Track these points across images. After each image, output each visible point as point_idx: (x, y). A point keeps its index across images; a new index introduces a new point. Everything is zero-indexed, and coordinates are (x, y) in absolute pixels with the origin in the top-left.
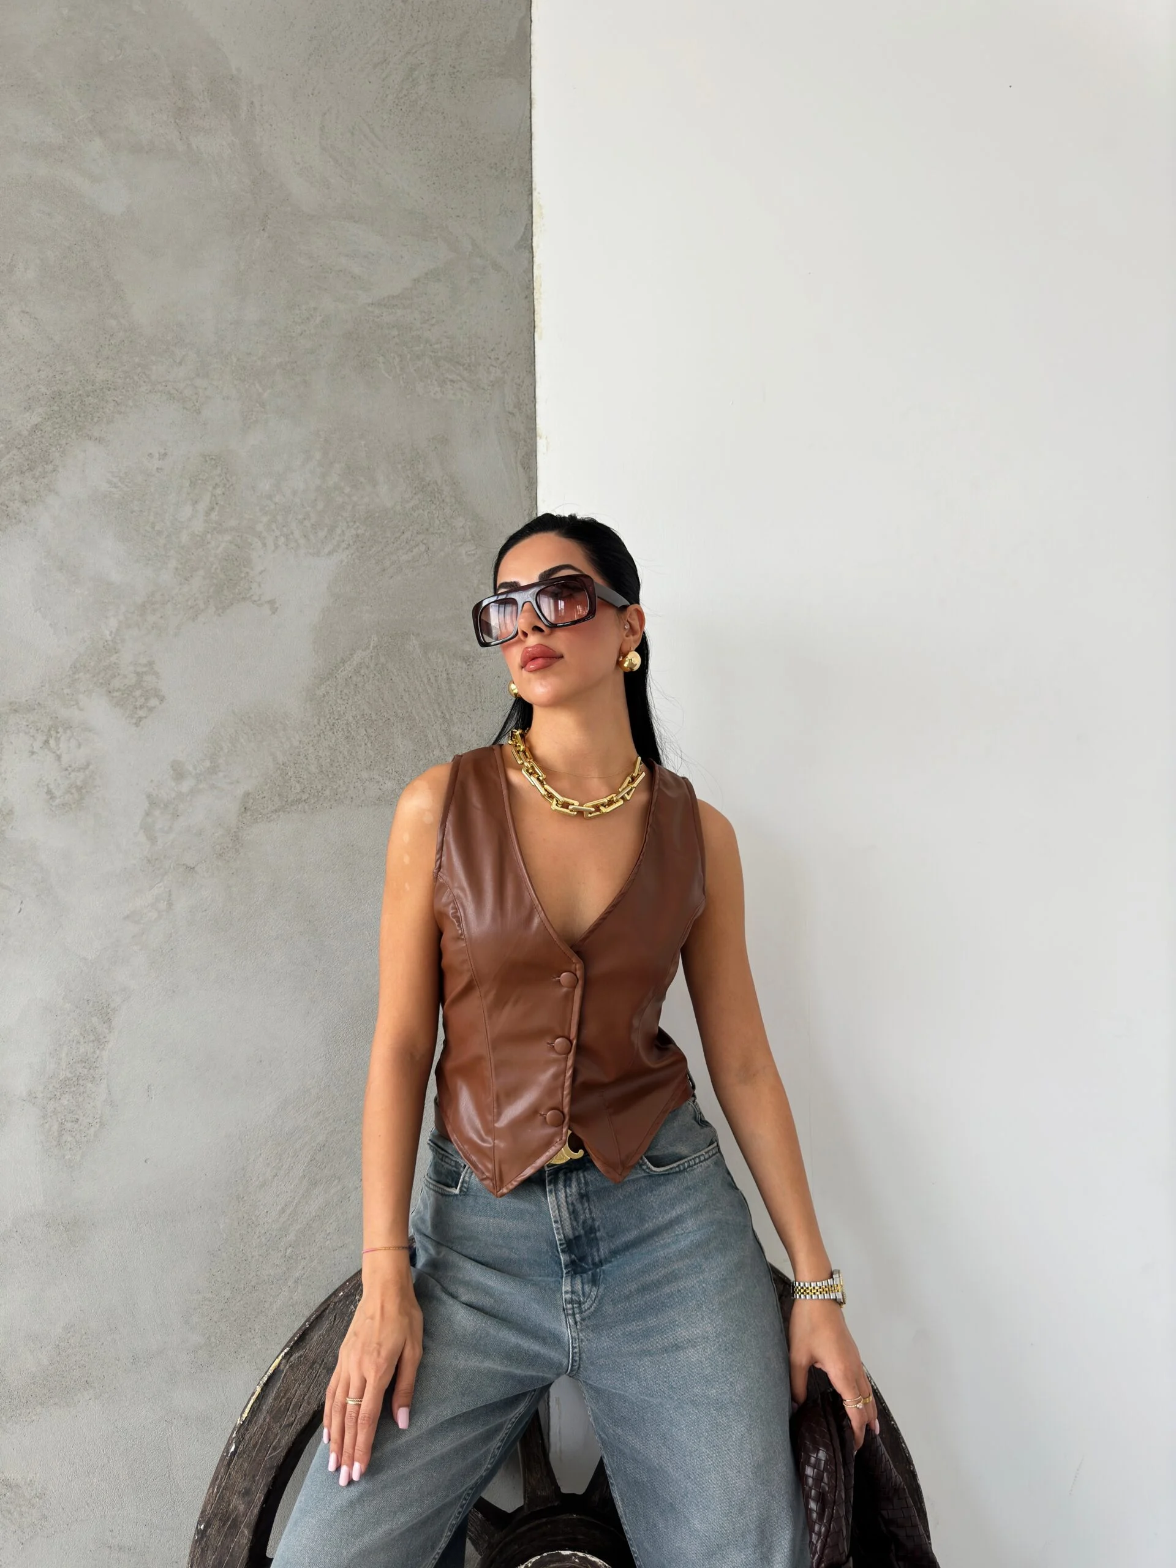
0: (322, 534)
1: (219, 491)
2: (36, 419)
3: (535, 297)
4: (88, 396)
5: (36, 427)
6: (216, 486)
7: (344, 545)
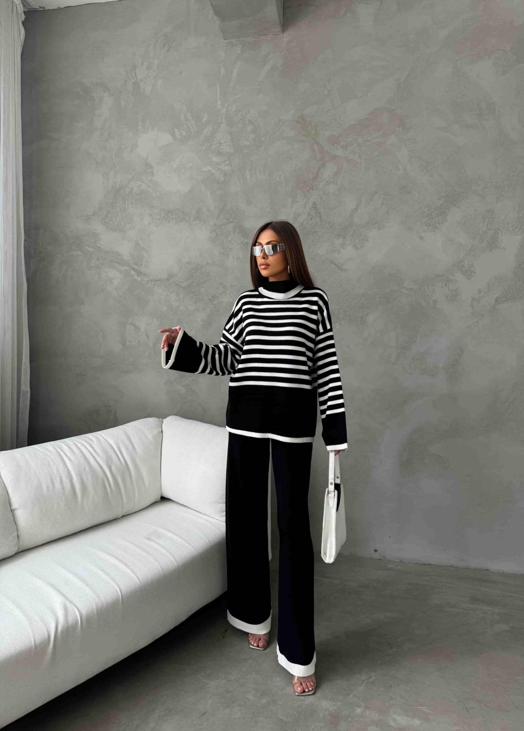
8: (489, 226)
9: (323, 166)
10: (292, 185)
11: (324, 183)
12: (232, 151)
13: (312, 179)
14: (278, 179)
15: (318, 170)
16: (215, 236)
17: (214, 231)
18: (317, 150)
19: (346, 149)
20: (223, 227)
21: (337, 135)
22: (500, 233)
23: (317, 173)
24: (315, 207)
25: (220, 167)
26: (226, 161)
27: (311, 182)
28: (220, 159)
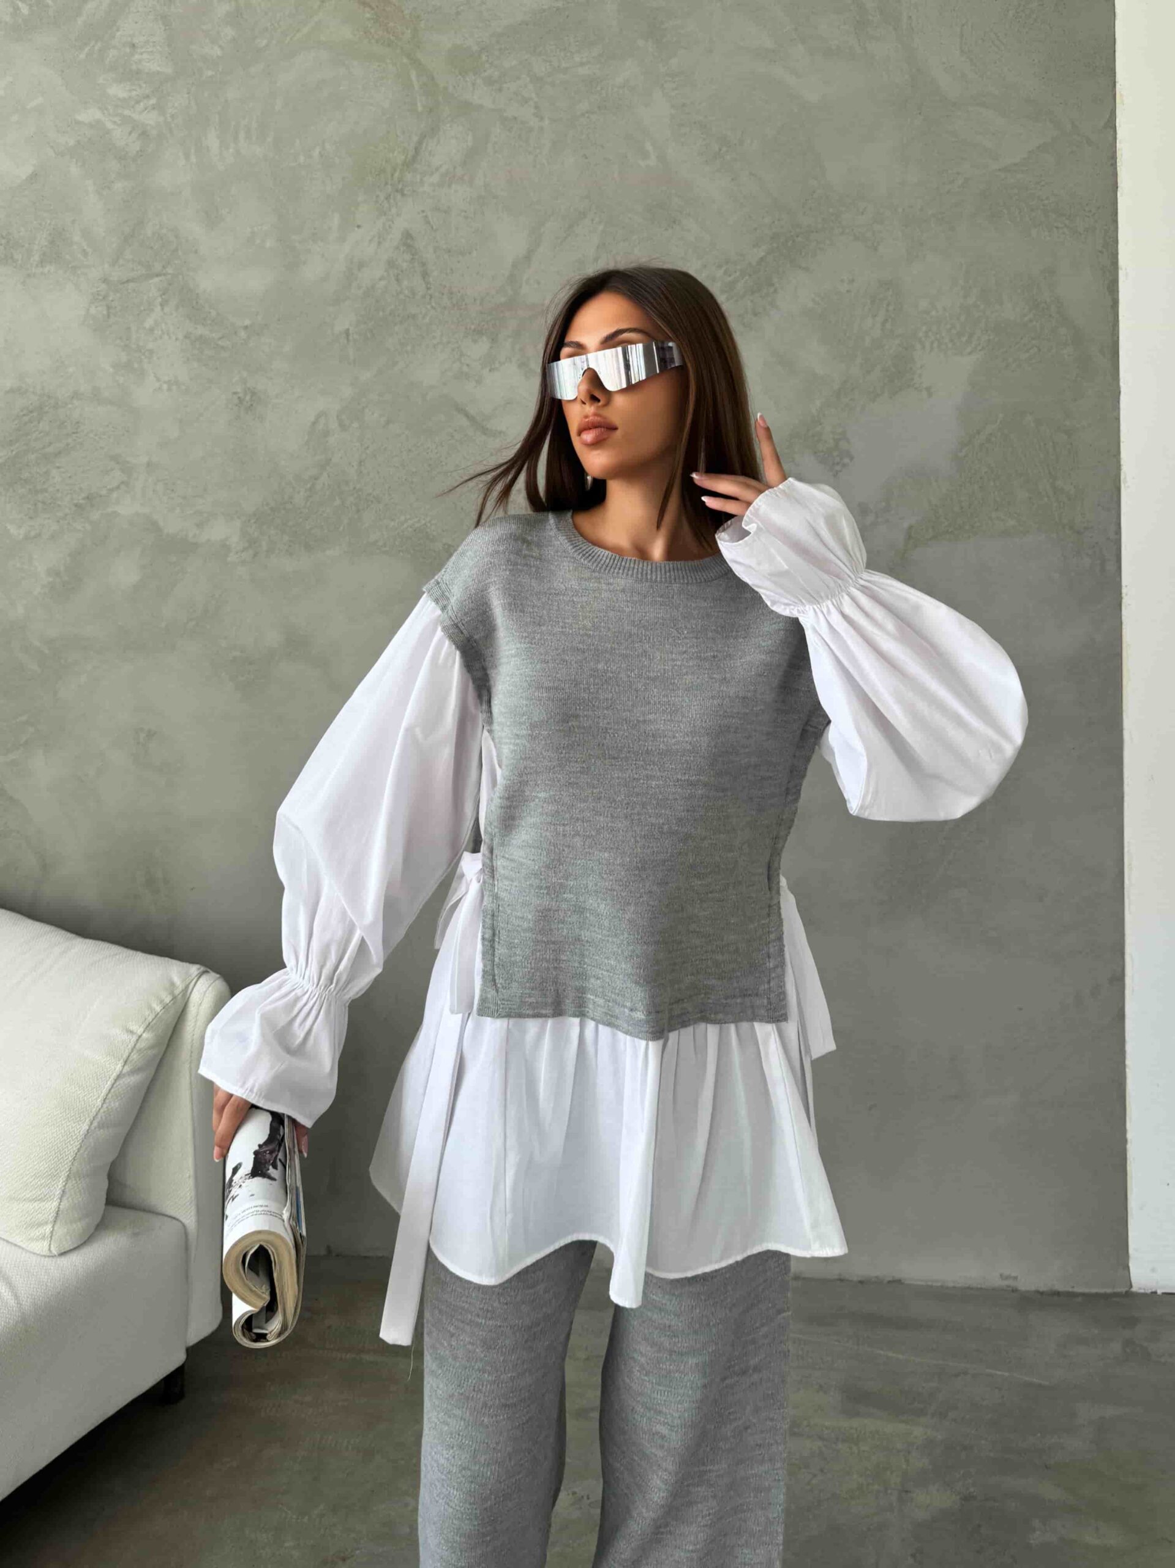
0: (964, 339)
1: (891, 308)
2: (763, 254)
3: (1118, 164)
4: (797, 236)
5: (762, 259)
6: (888, 305)
7: (979, 348)
8: (888, 326)
9: (433, 131)
10: (343, 179)
11: (435, 179)
12: (169, 70)
13: (403, 165)
14: (302, 159)
15: (420, 143)
16: (105, 312)
17: (101, 298)
18: (417, 87)
19: (500, 90)
20: (131, 285)
21: (475, 48)
22: (918, 346)
23: (417, 150)
24: (409, 246)
25: (127, 112)
26: (148, 97)
27: (397, 175)
28: (130, 91)
